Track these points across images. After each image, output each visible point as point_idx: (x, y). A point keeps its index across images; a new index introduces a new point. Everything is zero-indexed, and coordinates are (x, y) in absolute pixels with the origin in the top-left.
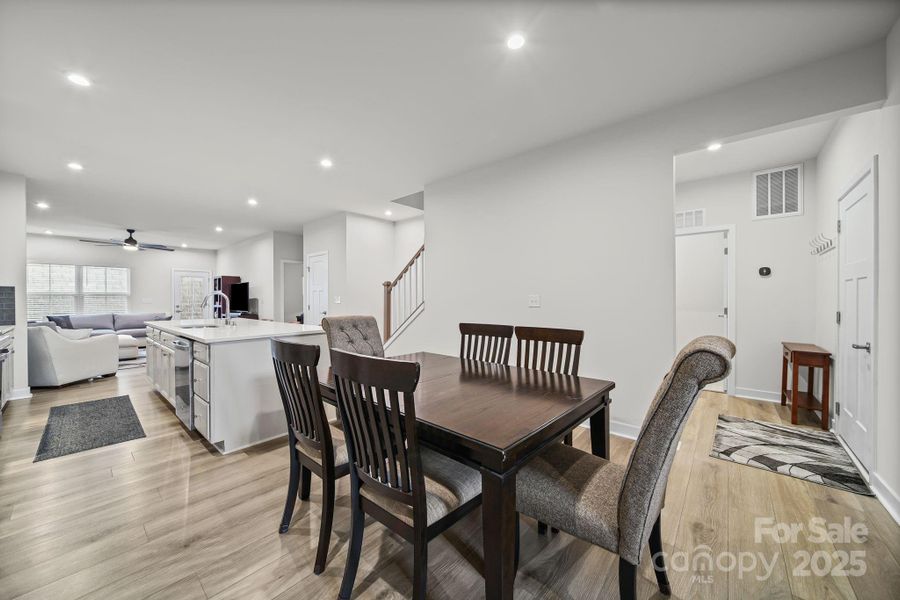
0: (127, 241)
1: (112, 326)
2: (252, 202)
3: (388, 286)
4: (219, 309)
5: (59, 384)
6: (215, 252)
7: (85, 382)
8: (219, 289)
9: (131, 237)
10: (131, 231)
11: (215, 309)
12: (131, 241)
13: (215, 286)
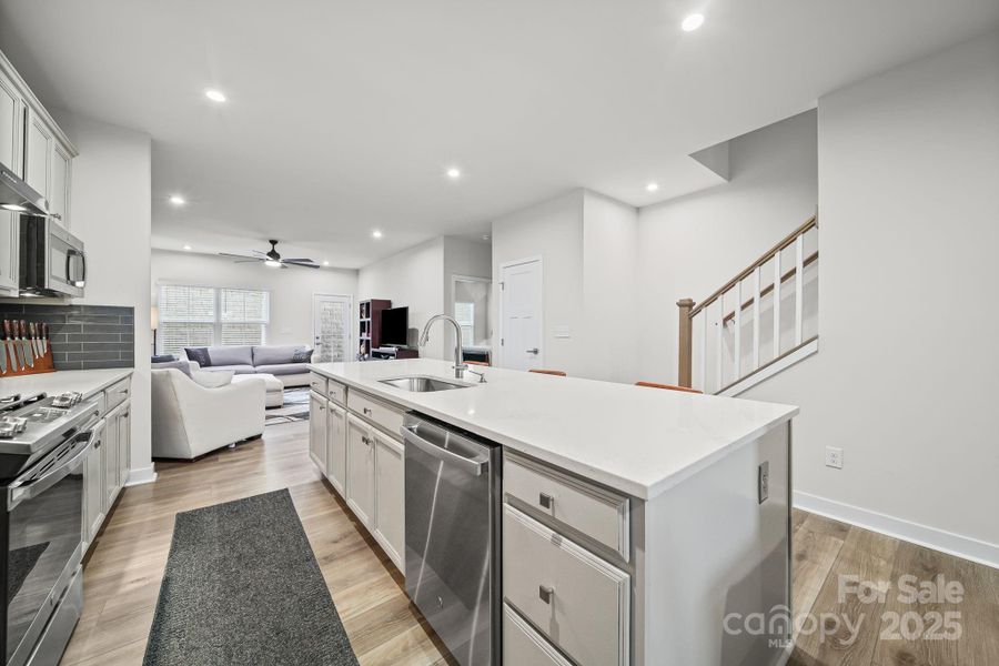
0: (269, 254)
1: (250, 360)
2: (454, 173)
3: (688, 309)
4: (368, 341)
5: (193, 457)
6: (357, 272)
7: (225, 449)
8: (368, 316)
9: (273, 250)
10: (274, 242)
11: (361, 341)
12: (274, 255)
13: (361, 312)
